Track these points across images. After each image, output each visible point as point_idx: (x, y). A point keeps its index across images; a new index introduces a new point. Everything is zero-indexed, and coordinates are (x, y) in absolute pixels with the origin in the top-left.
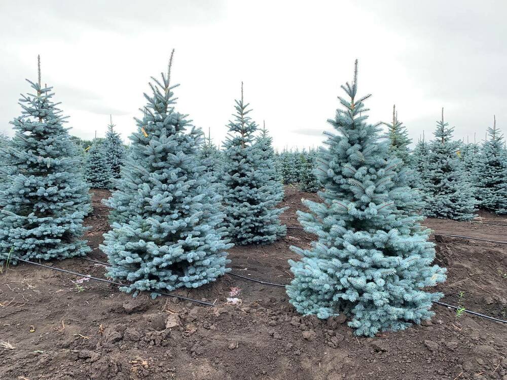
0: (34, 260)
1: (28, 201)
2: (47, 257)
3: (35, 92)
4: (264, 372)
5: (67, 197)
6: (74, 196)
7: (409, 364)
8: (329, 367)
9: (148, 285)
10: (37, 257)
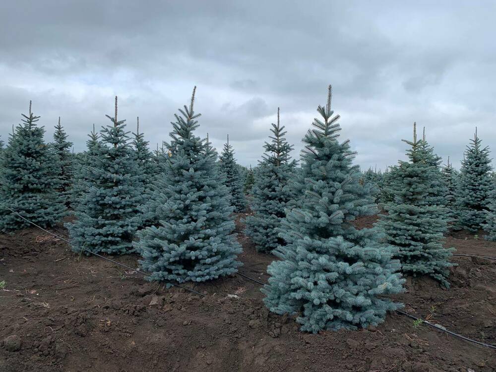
0: (100, 253)
1: (99, 207)
2: (109, 251)
3: (112, 124)
4: (203, 346)
5: (128, 205)
6: (134, 204)
7: (323, 356)
8: (260, 351)
9: (161, 275)
10: (102, 251)
